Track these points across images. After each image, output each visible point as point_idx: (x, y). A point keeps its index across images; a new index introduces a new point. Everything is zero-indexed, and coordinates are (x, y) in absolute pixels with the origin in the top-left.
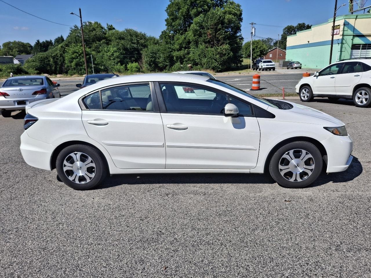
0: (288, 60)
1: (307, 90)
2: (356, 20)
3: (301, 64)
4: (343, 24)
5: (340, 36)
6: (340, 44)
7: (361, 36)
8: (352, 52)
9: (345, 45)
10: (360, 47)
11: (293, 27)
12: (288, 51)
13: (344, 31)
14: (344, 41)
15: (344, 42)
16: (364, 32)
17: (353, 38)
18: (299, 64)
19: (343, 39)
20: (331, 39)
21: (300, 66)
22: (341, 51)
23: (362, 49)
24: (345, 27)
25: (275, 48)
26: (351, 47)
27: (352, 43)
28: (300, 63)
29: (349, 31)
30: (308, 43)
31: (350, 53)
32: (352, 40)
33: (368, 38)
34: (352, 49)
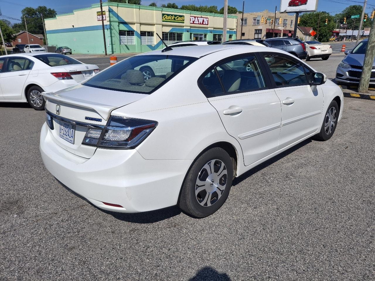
0: (51, 46)
1: (148, 72)
2: (118, 8)
3: (71, 50)
4: (108, 11)
5: (108, 22)
6: (109, 30)
7: (124, 23)
8: (120, 37)
9: (113, 31)
10: (125, 33)
11: (34, 10)
12: (48, 36)
13: (110, 17)
14: (112, 26)
15: (112, 28)
16: (126, 20)
17: (119, 25)
18: (69, 50)
19: (110, 25)
20: (102, 24)
21: (70, 51)
22: (111, 37)
23: (127, 35)
24: (111, 14)
25: (22, 32)
26: (118, 33)
27: (119, 29)
28: (69, 48)
29: (114, 17)
30: (72, 27)
31: (119, 38)
32: (118, 26)
33: (130, 25)
34: (120, 35)
